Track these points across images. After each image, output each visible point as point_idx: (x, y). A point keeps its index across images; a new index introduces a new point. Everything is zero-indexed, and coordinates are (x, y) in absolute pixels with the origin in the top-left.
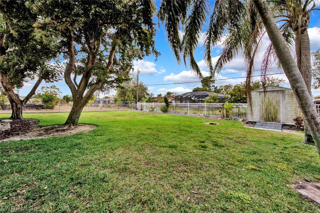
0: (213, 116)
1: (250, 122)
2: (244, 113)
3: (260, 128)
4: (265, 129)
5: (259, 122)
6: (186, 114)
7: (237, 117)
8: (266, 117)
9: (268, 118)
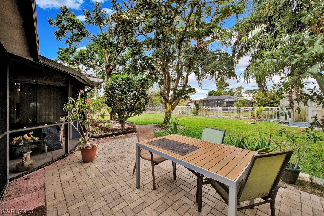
0: (244, 117)
1: (283, 122)
2: (273, 115)
3: (294, 127)
4: (299, 127)
5: (291, 122)
6: (216, 116)
7: (266, 118)
8: (297, 119)
9: (299, 119)
